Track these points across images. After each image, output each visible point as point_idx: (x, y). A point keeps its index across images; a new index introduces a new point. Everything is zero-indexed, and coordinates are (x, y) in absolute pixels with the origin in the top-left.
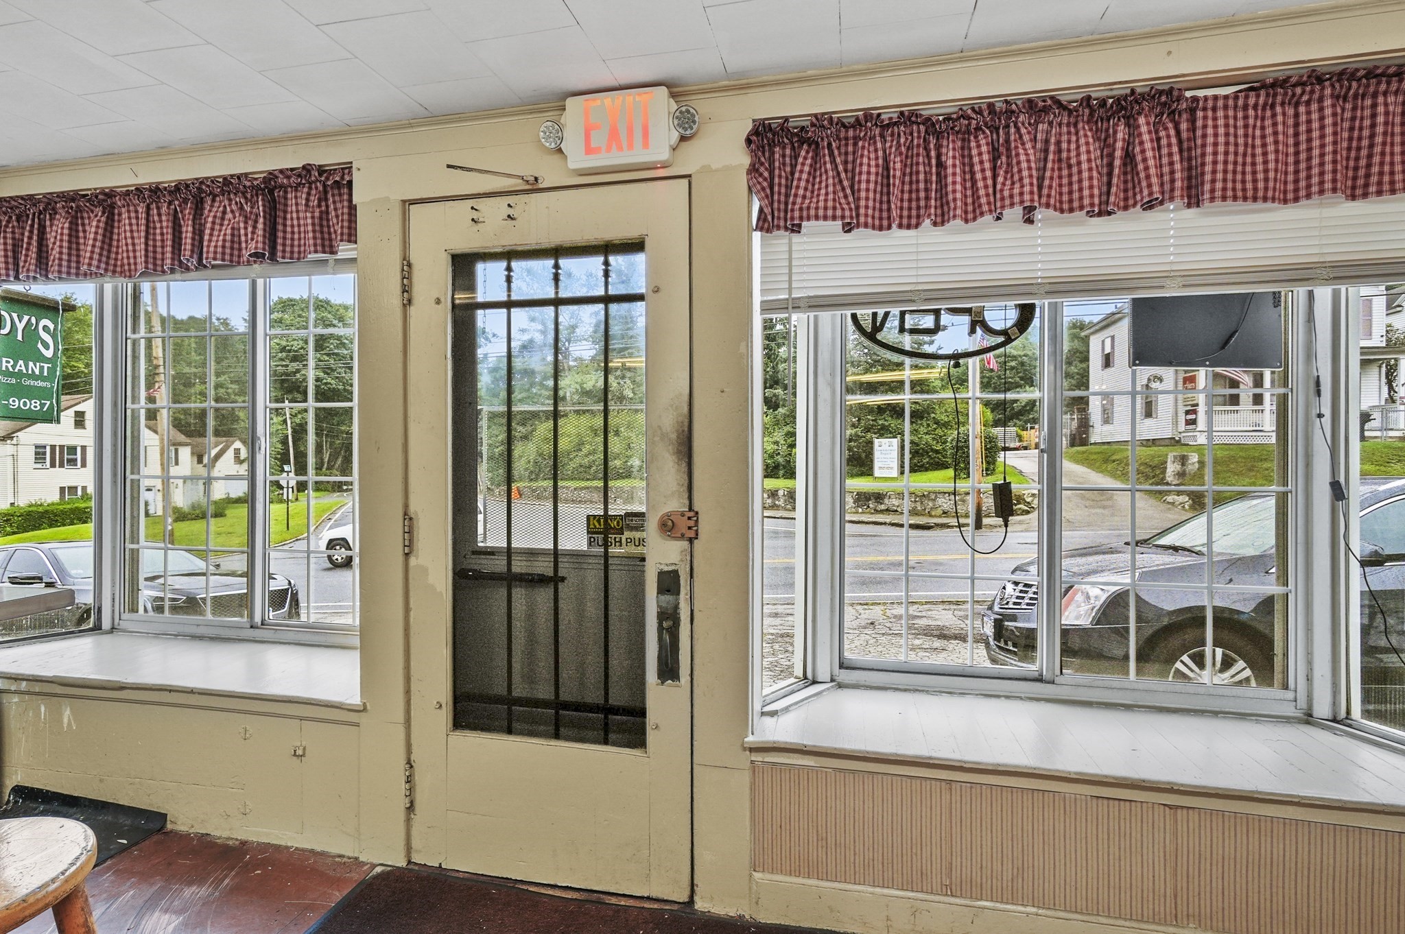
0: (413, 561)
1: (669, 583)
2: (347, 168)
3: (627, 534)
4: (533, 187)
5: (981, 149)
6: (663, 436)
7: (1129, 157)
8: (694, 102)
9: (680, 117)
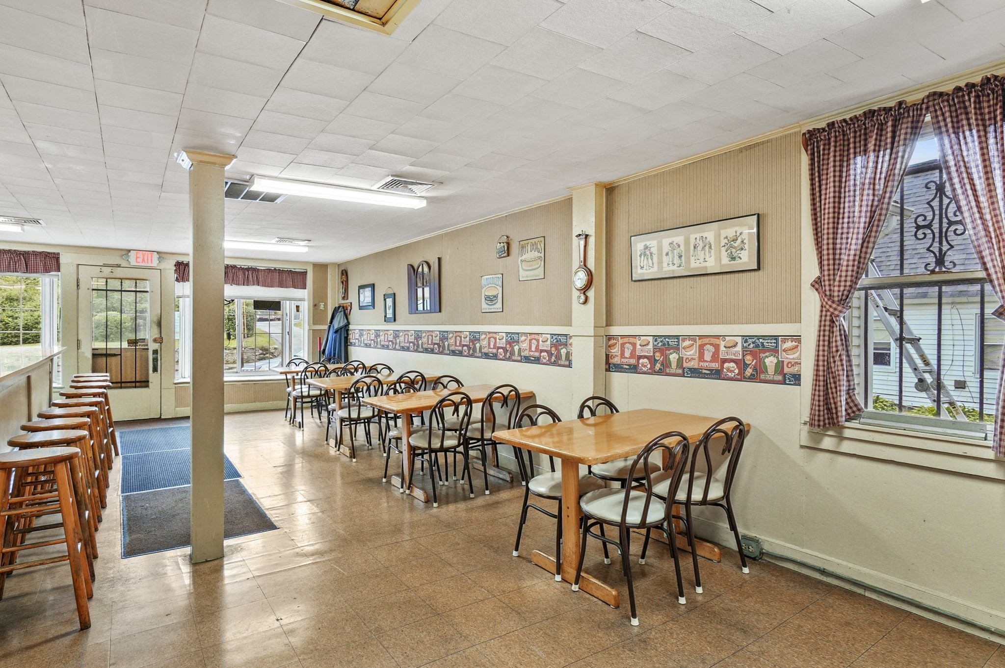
0: (80, 351)
1: (155, 352)
2: (58, 254)
3: (139, 343)
4: (119, 266)
6: (154, 322)
7: (248, 277)
8: (163, 255)
9: (159, 258)
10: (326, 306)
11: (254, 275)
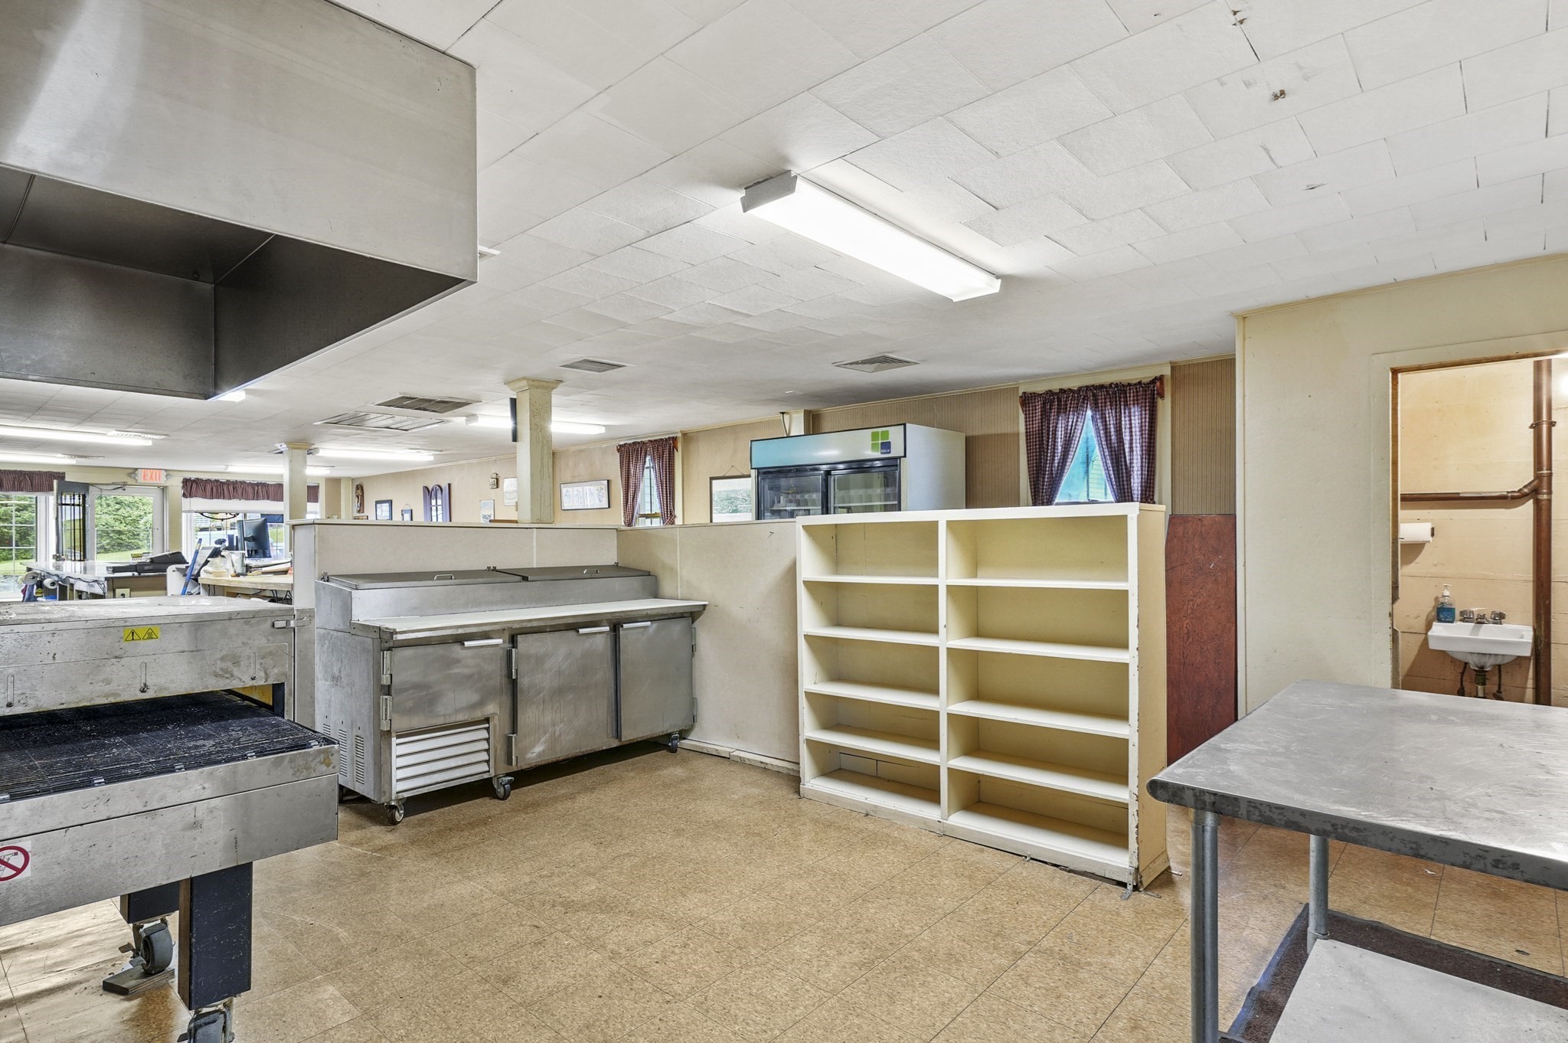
2: (64, 473)
5: (231, 488)
7: (257, 493)
8: (171, 473)
9: (167, 476)
11: (264, 489)
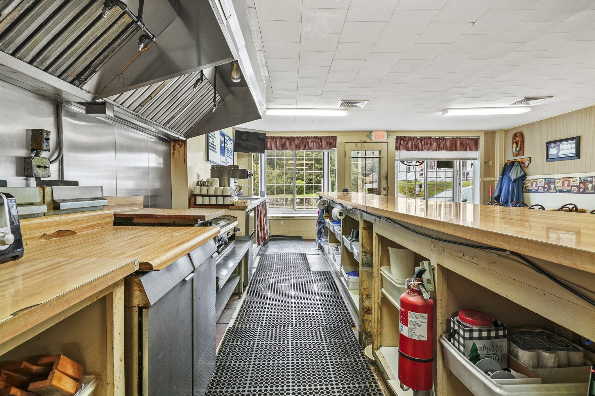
2: (336, 137)
3: (374, 191)
4: (365, 142)
5: (423, 142)
6: (384, 177)
7: (439, 145)
8: (389, 133)
9: (387, 135)
10: (493, 163)
11: (443, 142)
